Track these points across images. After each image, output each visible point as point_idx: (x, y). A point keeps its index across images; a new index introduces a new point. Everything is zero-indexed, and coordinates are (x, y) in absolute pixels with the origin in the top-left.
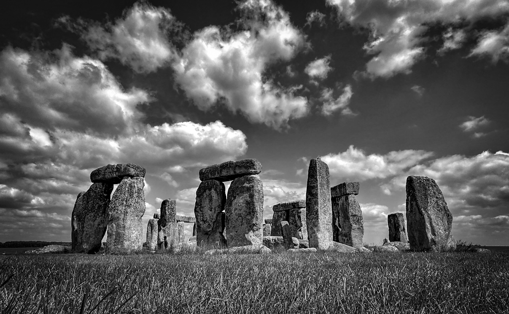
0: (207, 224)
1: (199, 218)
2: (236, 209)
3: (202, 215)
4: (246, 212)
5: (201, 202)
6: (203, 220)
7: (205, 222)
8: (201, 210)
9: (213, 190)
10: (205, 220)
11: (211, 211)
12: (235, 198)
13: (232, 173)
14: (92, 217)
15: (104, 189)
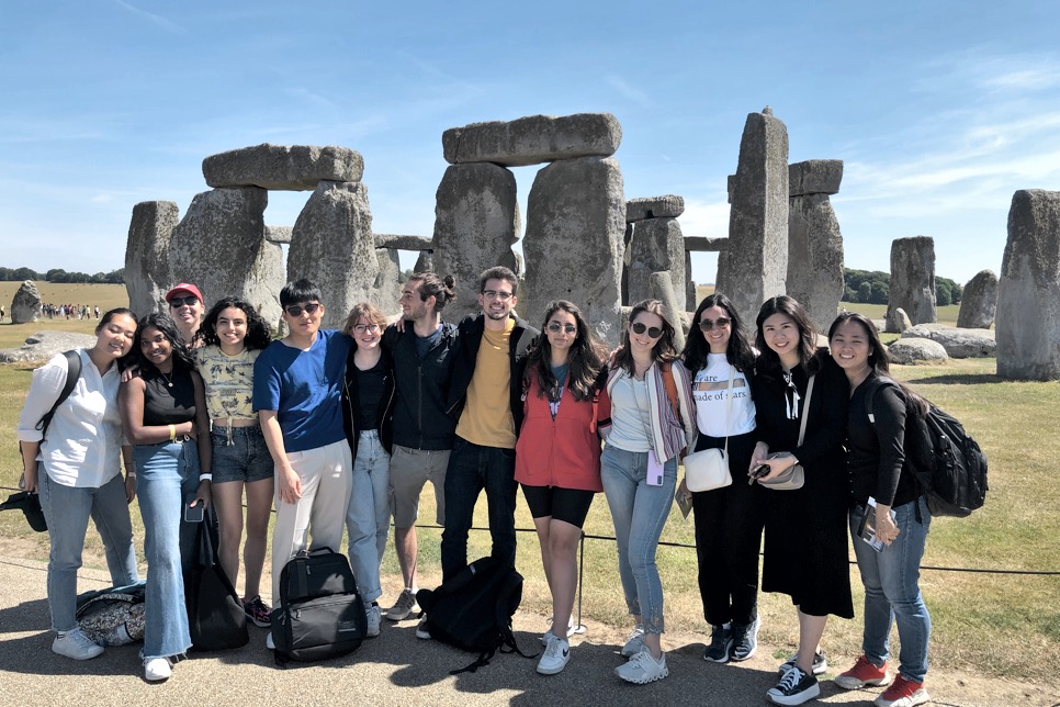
0: (472, 280)
1: (448, 263)
2: (554, 247)
3: (456, 257)
4: (584, 255)
5: (452, 221)
6: (460, 272)
8: (452, 245)
9: (487, 193)
10: (466, 269)
11: (482, 247)
12: (552, 216)
13: (545, 150)
14: (224, 280)
15: (248, 205)
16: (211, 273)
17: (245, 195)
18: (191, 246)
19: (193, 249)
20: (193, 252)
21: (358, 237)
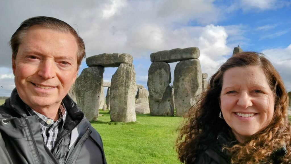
0: (158, 94)
1: (152, 90)
2: (182, 84)
3: (154, 88)
5: (153, 78)
6: (155, 92)
7: (156, 93)
8: (153, 84)
9: (163, 70)
10: (156, 91)
11: (161, 85)
12: (181, 76)
13: (179, 57)
14: (91, 94)
15: (99, 72)
16: (87, 92)
17: (98, 68)
18: (81, 83)
19: (82, 85)
20: (81, 86)
21: (132, 80)
